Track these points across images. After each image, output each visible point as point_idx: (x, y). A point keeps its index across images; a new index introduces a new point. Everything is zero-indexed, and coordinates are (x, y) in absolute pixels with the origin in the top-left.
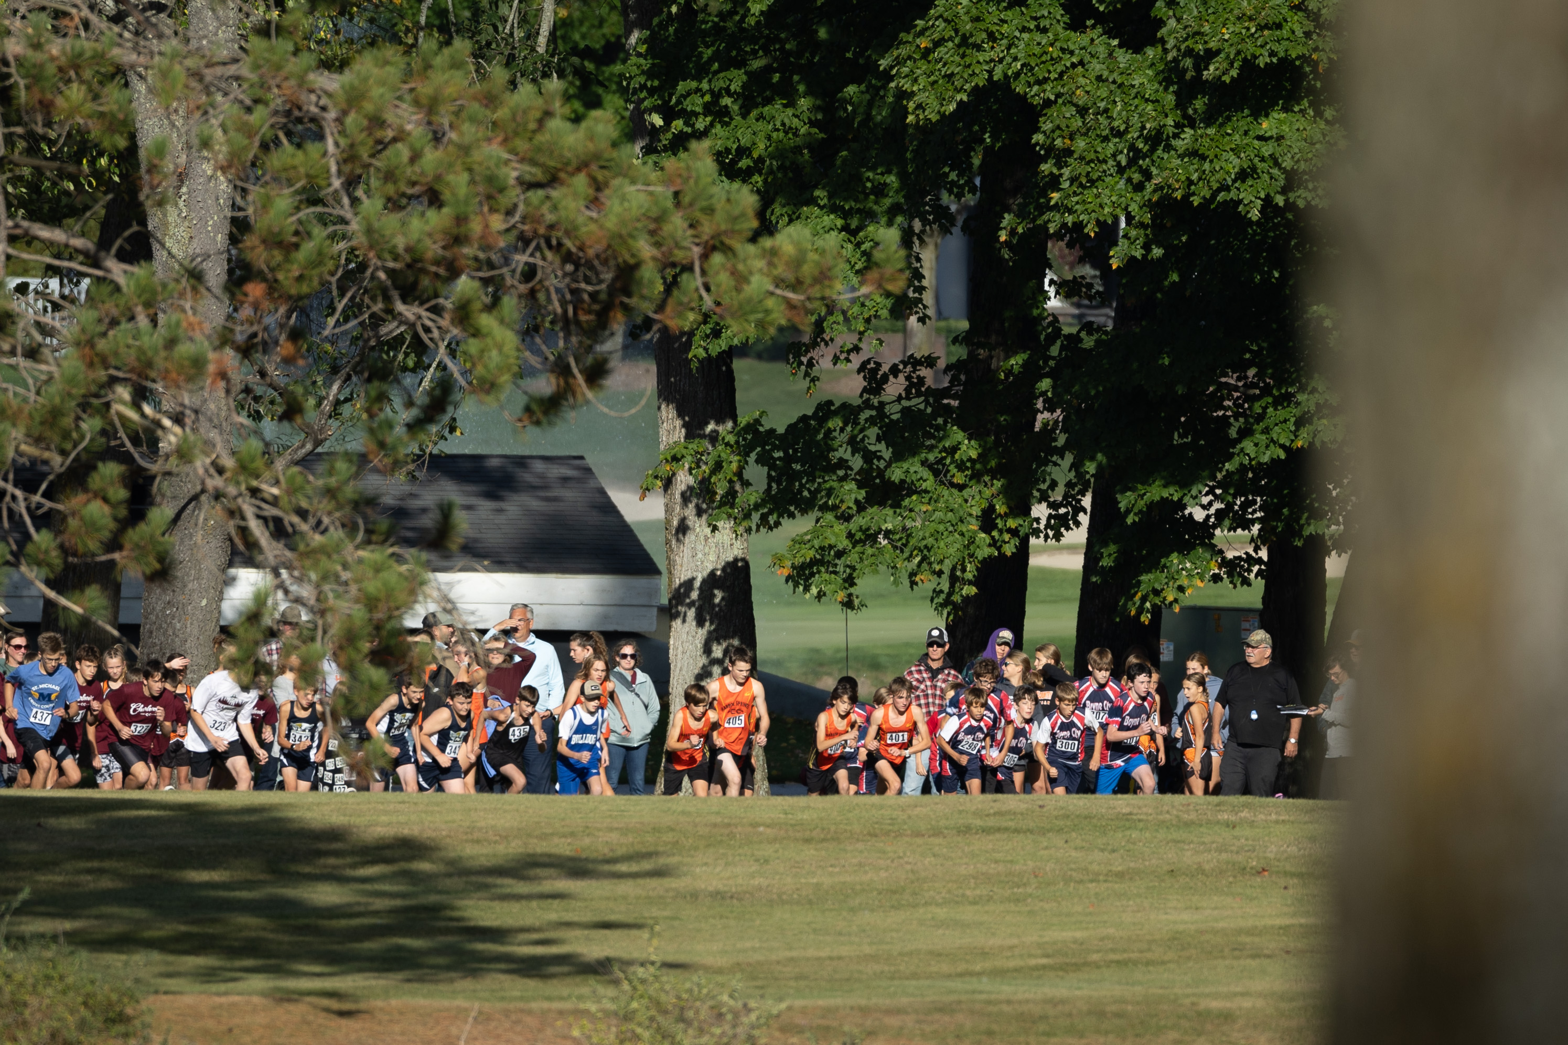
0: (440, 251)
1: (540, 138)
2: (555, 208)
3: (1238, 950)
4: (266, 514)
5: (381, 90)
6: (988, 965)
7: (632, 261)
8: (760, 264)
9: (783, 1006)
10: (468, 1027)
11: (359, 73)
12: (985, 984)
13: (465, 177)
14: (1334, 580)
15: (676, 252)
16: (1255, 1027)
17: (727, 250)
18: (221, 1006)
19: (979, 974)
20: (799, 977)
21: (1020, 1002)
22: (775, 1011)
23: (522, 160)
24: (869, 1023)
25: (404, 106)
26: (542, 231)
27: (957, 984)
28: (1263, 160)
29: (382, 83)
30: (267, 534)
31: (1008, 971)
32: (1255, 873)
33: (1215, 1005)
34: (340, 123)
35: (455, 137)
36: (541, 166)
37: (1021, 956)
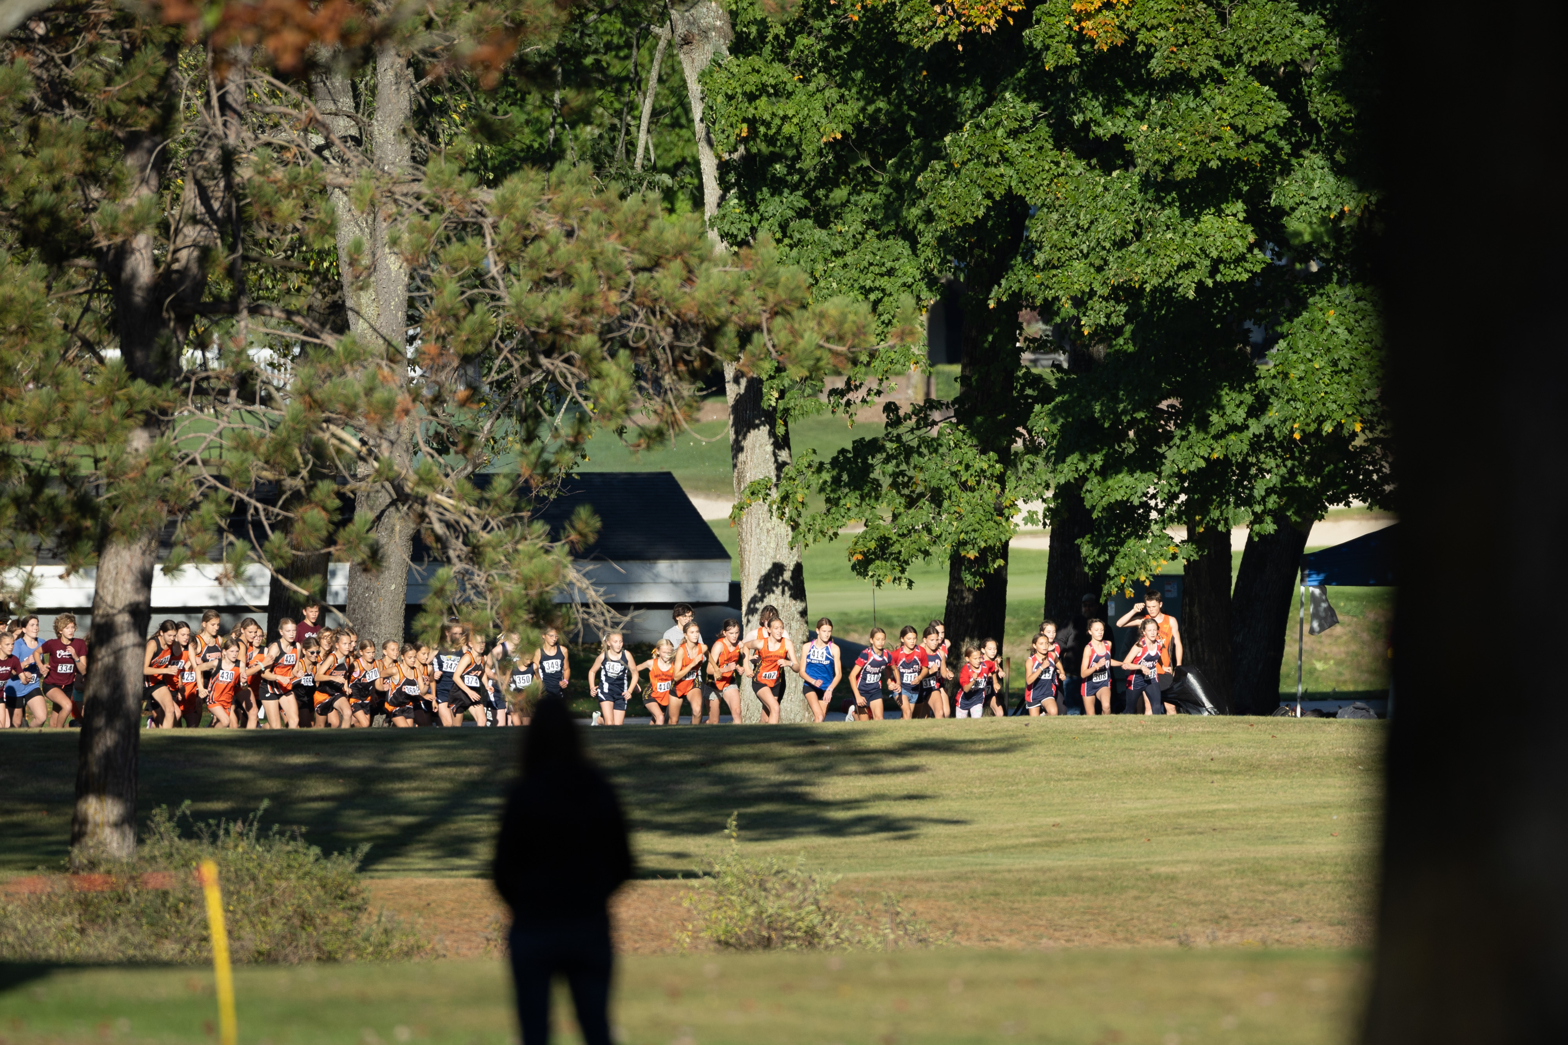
0: (572, 318)
1: (646, 234)
2: (658, 286)
3: (1178, 828)
5: (525, 200)
6: (992, 843)
7: (717, 323)
8: (811, 324)
9: (840, 876)
11: (509, 189)
12: (990, 858)
13: (589, 264)
14: (1237, 553)
15: (749, 317)
16: (1194, 885)
17: (786, 314)
18: (420, 887)
22: (834, 880)
23: (632, 251)
24: (906, 888)
25: (544, 212)
27: (970, 859)
29: (526, 195)
31: (1007, 847)
32: (1188, 771)
33: (1163, 870)
34: (495, 227)
35: (582, 234)
36: (647, 254)
37: (1017, 837)
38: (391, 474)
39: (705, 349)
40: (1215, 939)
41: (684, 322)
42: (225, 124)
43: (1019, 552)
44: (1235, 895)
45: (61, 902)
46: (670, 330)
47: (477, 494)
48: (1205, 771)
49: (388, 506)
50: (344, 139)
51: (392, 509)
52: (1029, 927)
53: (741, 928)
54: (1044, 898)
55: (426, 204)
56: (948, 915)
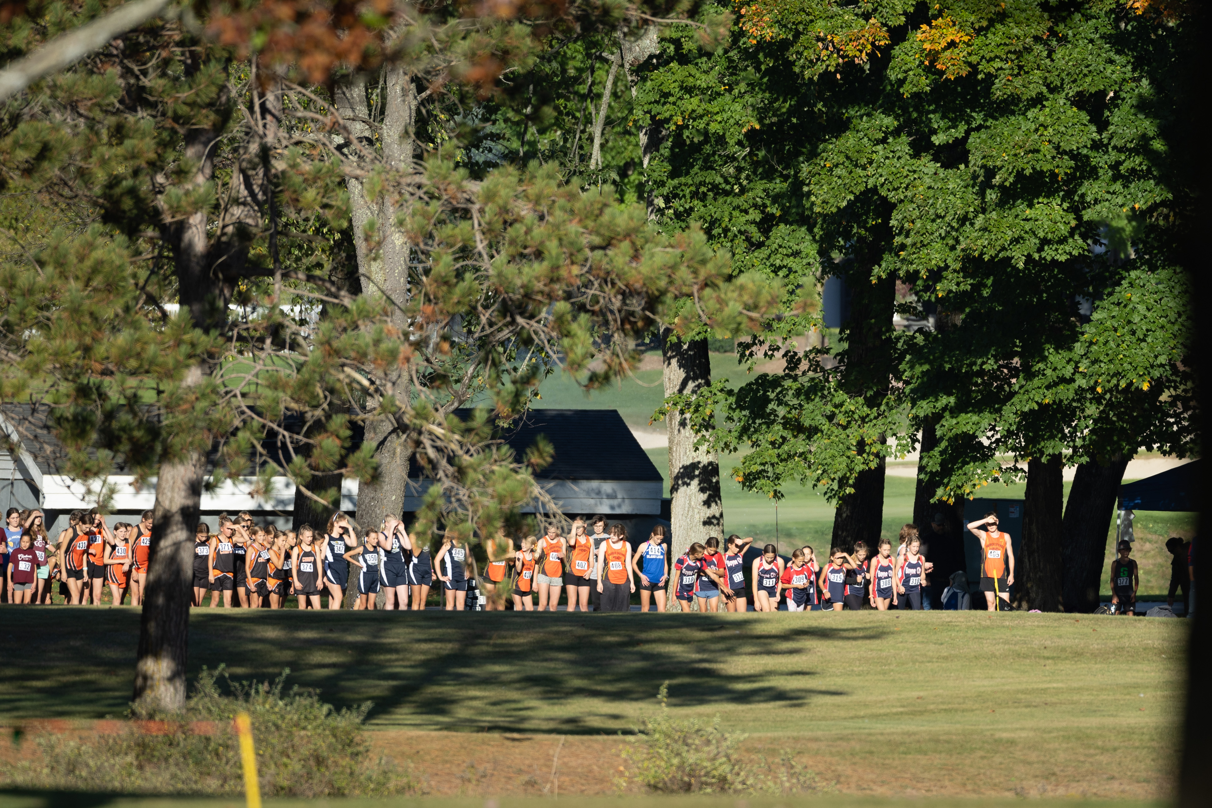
0: (543, 287)
1: (601, 219)
2: (610, 261)
3: (1017, 702)
5: (507, 191)
6: (869, 711)
7: (657, 293)
8: (734, 295)
9: (746, 735)
11: (492, 182)
12: (866, 723)
13: (556, 243)
14: (1067, 483)
15: (683, 287)
16: (1029, 748)
17: (714, 286)
18: (411, 738)
21: (888, 734)
22: (742, 738)
23: (590, 233)
24: (799, 746)
25: (519, 201)
26: (602, 275)
27: (850, 724)
28: (1026, 232)
29: (507, 186)
31: (880, 715)
32: (1026, 656)
33: (1005, 735)
34: (481, 211)
35: (550, 219)
36: (602, 235)
37: (888, 707)
38: (394, 409)
39: (648, 313)
40: (1045, 791)
41: (630, 292)
42: (265, 126)
43: (893, 479)
44: (1062, 756)
45: (125, 744)
46: (620, 297)
47: (463, 425)
48: (1039, 657)
49: (390, 434)
50: (360, 139)
51: (394, 436)
52: (897, 779)
53: (667, 775)
54: (909, 756)
55: (426, 193)
56: (833, 768)
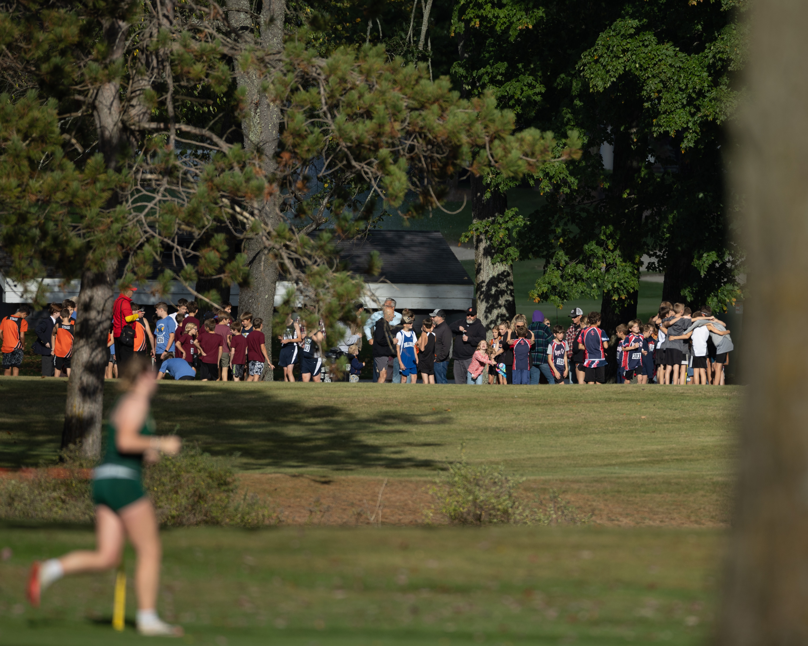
0: (371, 139)
1: (417, 88)
2: (424, 119)
4: (292, 257)
5: (345, 66)
6: (619, 461)
7: (458, 144)
8: (516, 145)
9: (525, 478)
10: (382, 488)
11: (335, 59)
12: (617, 469)
13: (382, 107)
15: (478, 140)
17: (501, 138)
18: (271, 479)
19: (614, 465)
20: (533, 466)
21: (632, 478)
22: (521, 480)
23: (409, 98)
24: (564, 486)
25: (355, 73)
26: (417, 129)
27: (604, 470)
29: (346, 62)
30: (293, 266)
31: (627, 463)
34: (326, 81)
35: (378, 87)
36: (417, 100)
37: (633, 457)
41: (438, 142)
45: (53, 483)
46: (430, 147)
52: (638, 512)
53: (464, 508)
54: (647, 495)
56: (590, 503)
